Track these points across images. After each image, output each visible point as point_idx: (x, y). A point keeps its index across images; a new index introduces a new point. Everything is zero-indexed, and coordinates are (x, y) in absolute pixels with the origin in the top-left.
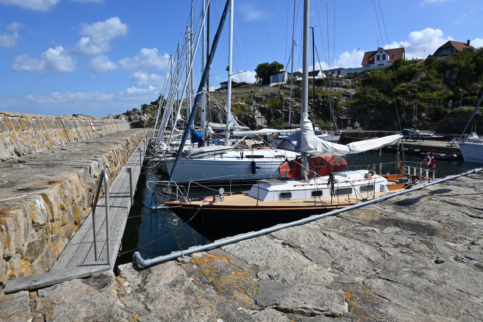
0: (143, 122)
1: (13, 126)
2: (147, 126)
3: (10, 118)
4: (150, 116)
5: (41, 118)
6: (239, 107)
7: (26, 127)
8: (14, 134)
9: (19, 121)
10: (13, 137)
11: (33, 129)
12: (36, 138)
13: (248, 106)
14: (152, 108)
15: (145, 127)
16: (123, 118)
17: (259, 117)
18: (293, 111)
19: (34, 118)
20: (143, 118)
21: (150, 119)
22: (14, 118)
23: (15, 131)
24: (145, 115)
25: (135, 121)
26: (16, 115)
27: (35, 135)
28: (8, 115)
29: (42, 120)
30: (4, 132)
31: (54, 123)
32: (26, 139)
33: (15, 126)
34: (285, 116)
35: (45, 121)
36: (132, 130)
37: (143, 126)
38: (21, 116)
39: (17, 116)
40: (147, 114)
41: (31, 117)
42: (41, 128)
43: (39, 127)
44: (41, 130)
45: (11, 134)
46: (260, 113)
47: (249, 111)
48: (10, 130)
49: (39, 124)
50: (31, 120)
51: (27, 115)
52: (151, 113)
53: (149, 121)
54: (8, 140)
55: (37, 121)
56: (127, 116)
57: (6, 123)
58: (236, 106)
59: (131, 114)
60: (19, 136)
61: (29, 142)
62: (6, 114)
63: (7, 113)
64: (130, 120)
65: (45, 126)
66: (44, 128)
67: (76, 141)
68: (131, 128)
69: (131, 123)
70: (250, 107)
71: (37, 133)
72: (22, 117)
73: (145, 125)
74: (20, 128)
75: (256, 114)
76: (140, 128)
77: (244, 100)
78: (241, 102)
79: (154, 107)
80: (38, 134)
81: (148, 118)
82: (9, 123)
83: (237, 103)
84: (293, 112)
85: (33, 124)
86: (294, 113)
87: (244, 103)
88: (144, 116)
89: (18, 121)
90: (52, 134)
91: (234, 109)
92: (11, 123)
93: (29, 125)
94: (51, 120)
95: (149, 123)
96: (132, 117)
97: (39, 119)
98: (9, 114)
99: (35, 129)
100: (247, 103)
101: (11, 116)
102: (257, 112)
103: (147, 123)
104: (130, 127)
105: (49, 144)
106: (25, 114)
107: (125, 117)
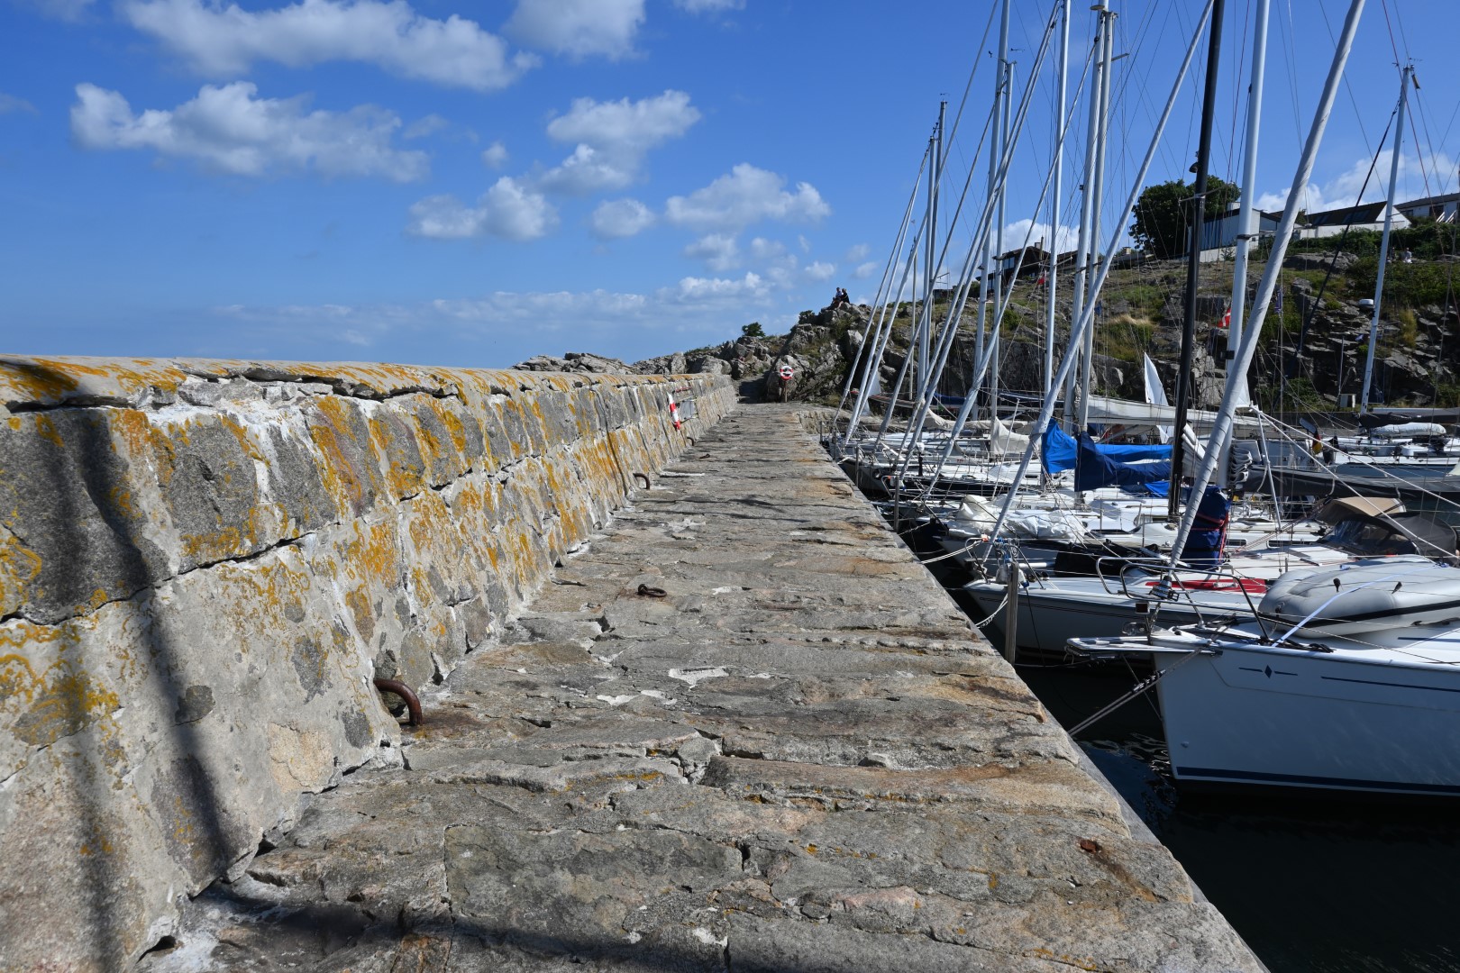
0: (782, 382)
1: (384, 468)
2: (793, 397)
3: (368, 407)
4: (807, 363)
5: (523, 389)
6: (1124, 333)
7: (461, 455)
8: (386, 531)
9: (425, 421)
10: (378, 557)
11: (491, 464)
12: (509, 516)
13: (1164, 331)
14: (810, 337)
15: (789, 399)
16: (717, 367)
17: (1207, 374)
18: (1353, 352)
19: (495, 391)
20: (783, 368)
21: (803, 374)
22: (394, 405)
23: (393, 500)
24: (790, 358)
25: (749, 379)
26: (408, 384)
27: (502, 498)
28: (359, 391)
29: (531, 400)
30: (311, 538)
31: (575, 411)
32: (458, 541)
33: (393, 466)
34: (1315, 370)
35: (541, 401)
36: (749, 408)
37: (783, 395)
38: (437, 386)
39: (414, 390)
40: (795, 357)
41: (484, 387)
42: (527, 449)
43: (517, 447)
44: (524, 464)
45: (368, 536)
46: (1211, 360)
47: (1170, 351)
48: (359, 509)
49: (520, 423)
50: (485, 404)
51: (466, 378)
52: (807, 351)
53: (802, 380)
54: (339, 597)
55: (509, 409)
56: (726, 362)
57: (337, 452)
58: (1114, 332)
59: (738, 356)
60: (419, 534)
61: (473, 561)
62: (347, 379)
63: (352, 373)
64: (735, 374)
65: (543, 432)
66: (538, 443)
67: (643, 484)
68: (741, 401)
69: (738, 383)
70: (1170, 336)
71: (511, 481)
72: (439, 395)
73: (788, 392)
74: (428, 471)
75: (1197, 359)
76: (770, 401)
77: (1143, 309)
78: (1133, 316)
79: (817, 333)
80: (514, 488)
81: (800, 370)
82: (357, 453)
83: (1117, 320)
84: (1353, 356)
85: (491, 434)
86: (1355, 360)
87: (1145, 322)
88: (787, 361)
89: (414, 425)
90: (567, 475)
91: (1108, 341)
92: (369, 450)
93: (473, 438)
94: (562, 397)
95: (801, 385)
96: (741, 366)
97: (517, 396)
98: (367, 379)
99: (504, 464)
100: (1155, 320)
101: (378, 397)
102: (1199, 353)
103: (795, 386)
104: (737, 399)
105: (558, 535)
106: (457, 374)
107: (723, 364)
